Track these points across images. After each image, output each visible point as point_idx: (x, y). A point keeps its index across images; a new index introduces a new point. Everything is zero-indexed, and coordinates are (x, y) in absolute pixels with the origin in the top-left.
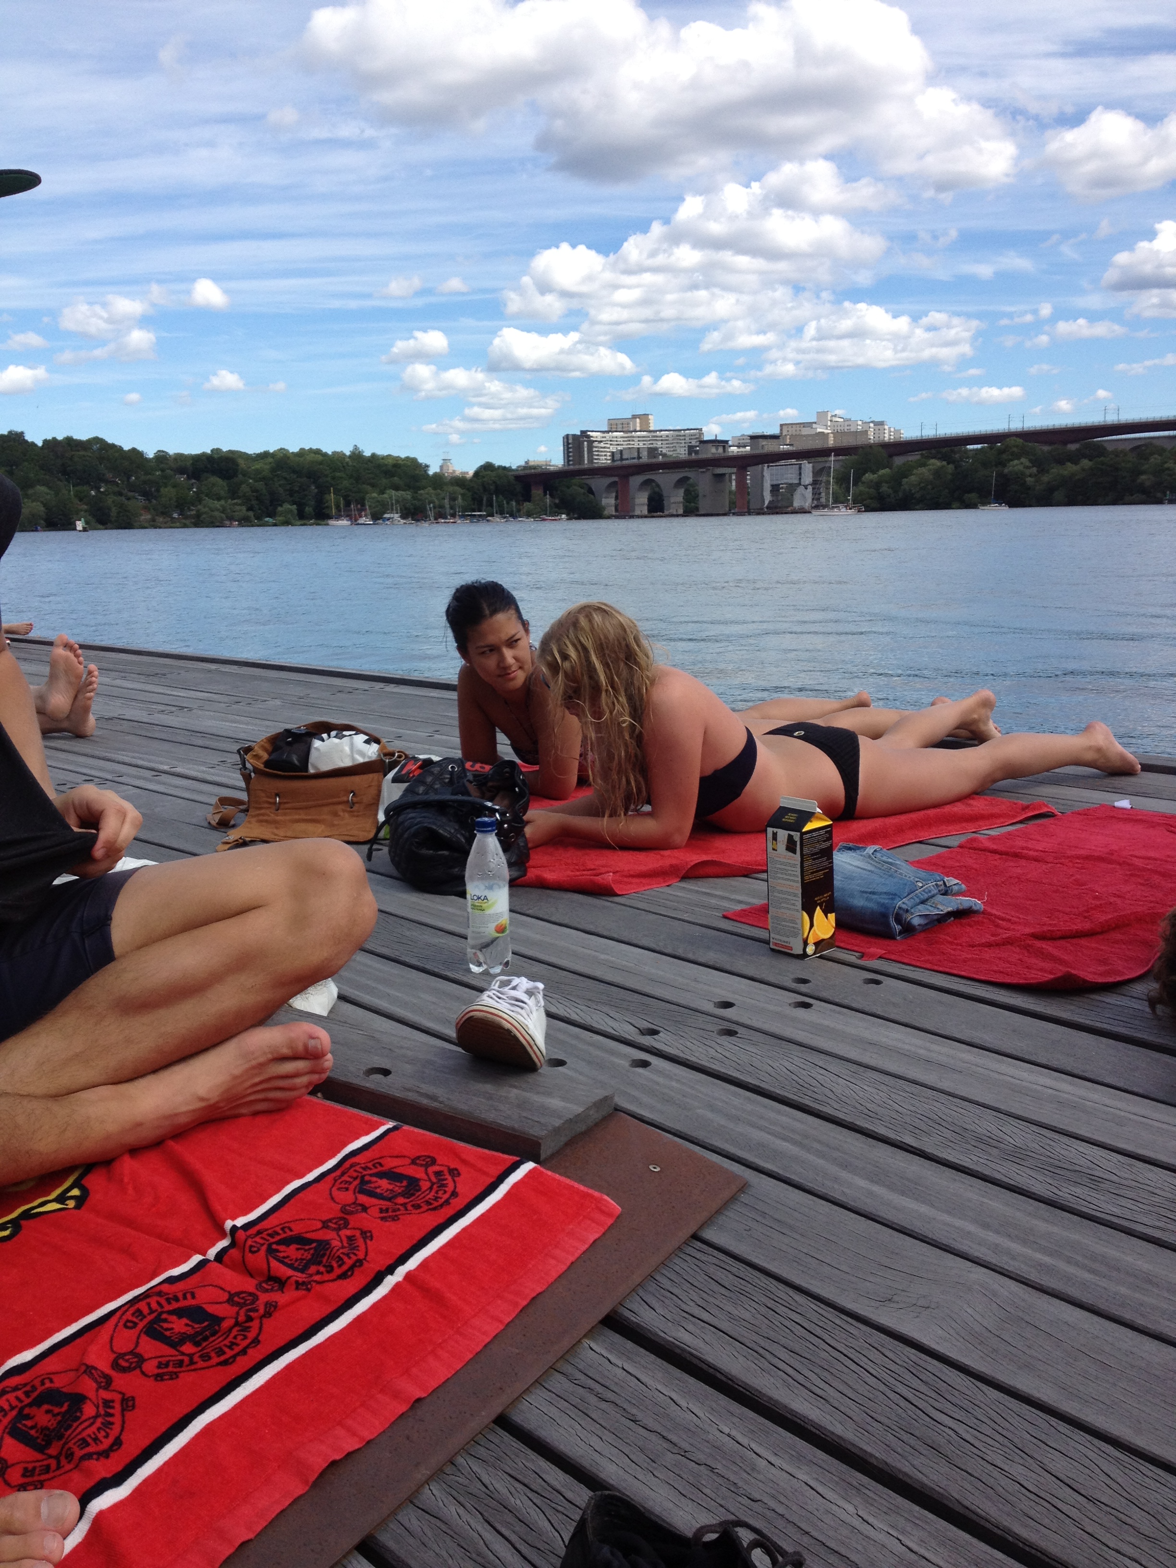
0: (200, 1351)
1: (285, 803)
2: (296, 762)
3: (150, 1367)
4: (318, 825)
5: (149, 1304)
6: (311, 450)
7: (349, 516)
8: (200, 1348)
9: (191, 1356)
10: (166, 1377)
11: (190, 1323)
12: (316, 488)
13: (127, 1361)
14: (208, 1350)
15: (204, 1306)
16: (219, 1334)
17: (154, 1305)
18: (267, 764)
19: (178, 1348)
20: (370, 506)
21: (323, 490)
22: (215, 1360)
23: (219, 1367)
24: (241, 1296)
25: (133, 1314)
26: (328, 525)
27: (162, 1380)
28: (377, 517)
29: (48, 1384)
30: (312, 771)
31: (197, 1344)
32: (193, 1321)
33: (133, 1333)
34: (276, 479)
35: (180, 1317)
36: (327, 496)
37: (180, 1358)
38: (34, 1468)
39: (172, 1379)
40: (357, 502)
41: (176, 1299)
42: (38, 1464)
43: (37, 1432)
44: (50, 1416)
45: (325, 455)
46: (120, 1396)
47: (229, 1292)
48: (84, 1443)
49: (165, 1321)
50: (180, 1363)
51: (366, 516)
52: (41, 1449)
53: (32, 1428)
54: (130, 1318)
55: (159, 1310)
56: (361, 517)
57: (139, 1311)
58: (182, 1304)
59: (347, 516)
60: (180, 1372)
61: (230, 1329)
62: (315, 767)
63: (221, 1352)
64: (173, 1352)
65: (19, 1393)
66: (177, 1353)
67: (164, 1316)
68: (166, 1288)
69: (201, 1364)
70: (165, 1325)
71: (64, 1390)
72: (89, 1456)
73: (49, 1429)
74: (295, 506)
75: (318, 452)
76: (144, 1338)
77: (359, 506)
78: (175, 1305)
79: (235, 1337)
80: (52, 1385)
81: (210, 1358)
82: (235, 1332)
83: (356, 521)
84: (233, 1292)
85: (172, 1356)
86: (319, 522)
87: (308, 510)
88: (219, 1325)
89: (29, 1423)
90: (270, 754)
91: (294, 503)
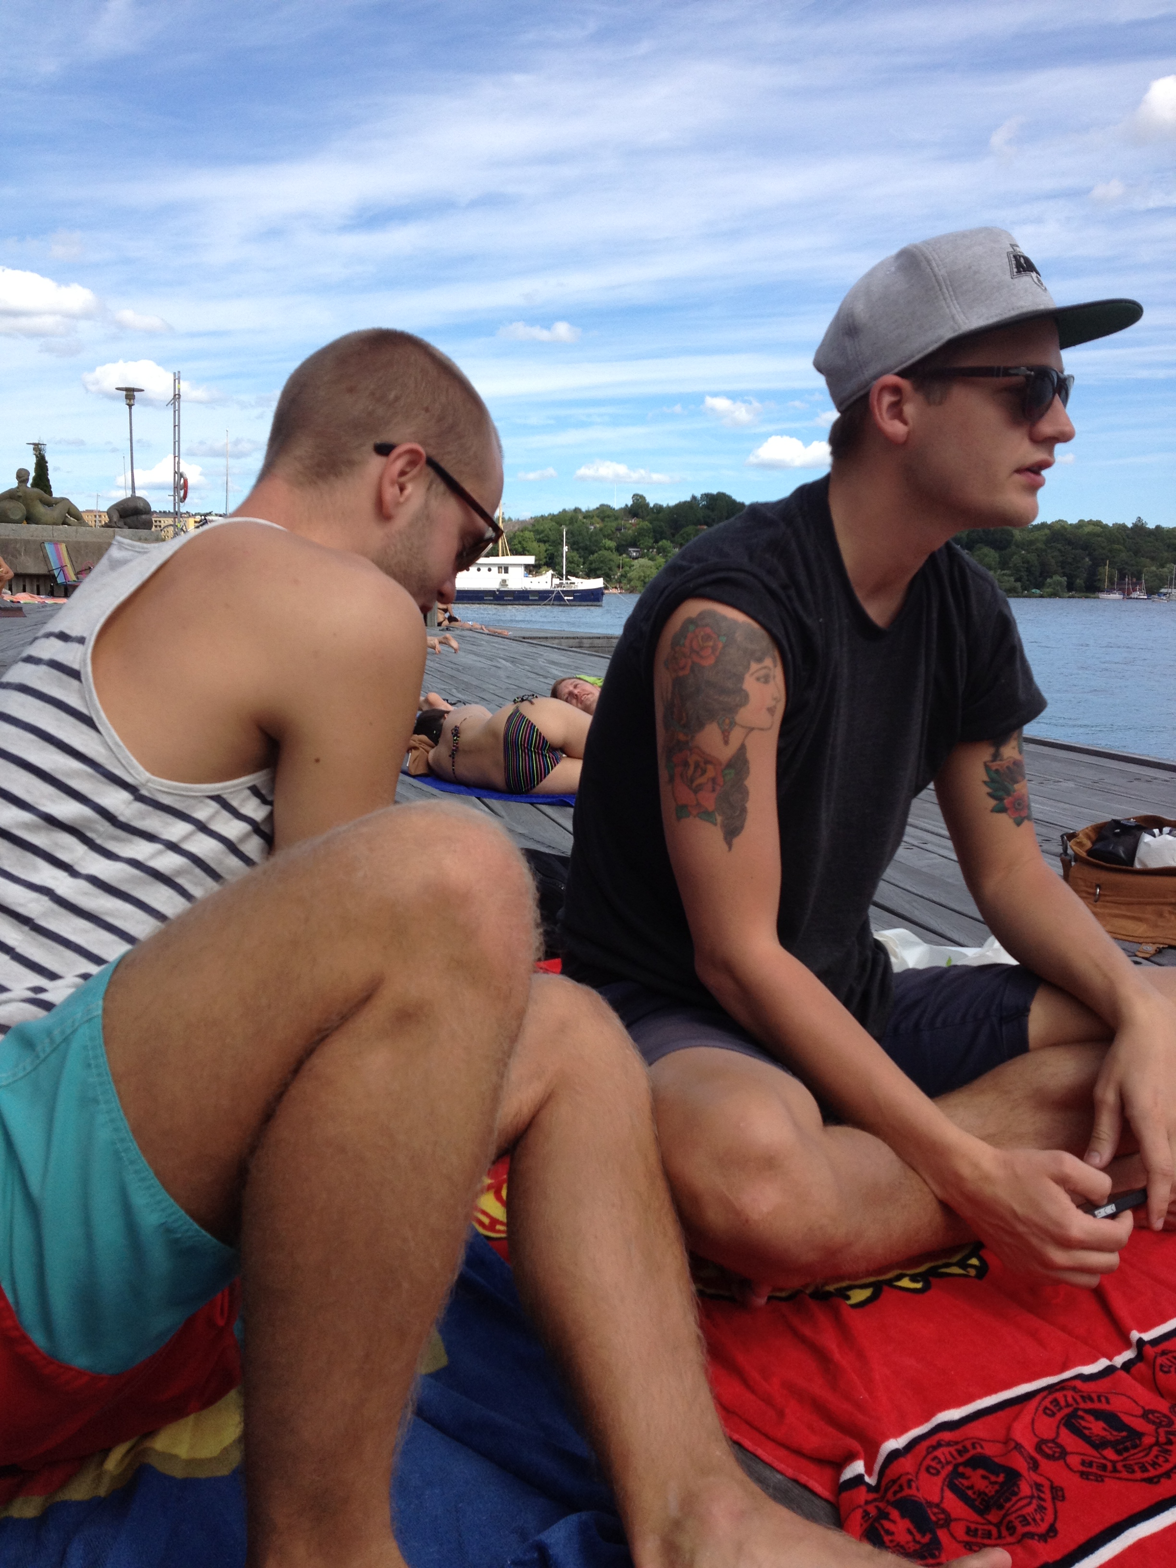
0: (1122, 1461)
1: (1105, 895)
2: (1123, 855)
3: (1074, 1460)
4: (1140, 923)
5: (1065, 1396)
6: (1091, 522)
7: (1122, 590)
8: (1121, 1458)
9: (1114, 1463)
10: (1092, 1477)
11: (1107, 1428)
12: (1091, 560)
13: (1050, 1448)
14: (1131, 1462)
15: (1119, 1414)
16: (1139, 1449)
17: (1070, 1399)
18: (1090, 852)
19: (1100, 1451)
20: (1146, 580)
21: (1097, 563)
22: (1139, 1475)
23: (1143, 1484)
24: (1156, 1415)
25: (1051, 1403)
26: (1098, 598)
27: (1088, 1479)
28: (1152, 592)
29: (979, 1450)
30: (1137, 866)
31: (1119, 1452)
32: (1111, 1427)
33: (1052, 1422)
34: (1049, 551)
35: (1097, 1418)
36: (1101, 569)
37: (1103, 1461)
38: (976, 1530)
39: (1097, 1481)
40: (1133, 575)
41: (1091, 1400)
42: (980, 1527)
43: (974, 1493)
44: (986, 1482)
45: (1106, 527)
46: (1049, 1483)
47: (1143, 1408)
48: (1025, 1521)
49: (1082, 1418)
50: (1104, 1467)
51: (1140, 590)
52: (981, 1512)
53: (969, 1488)
54: (1049, 1406)
55: (1075, 1406)
56: (1134, 590)
57: (1055, 1402)
58: (1097, 1406)
59: (1120, 590)
60: (1106, 1477)
61: (1151, 1447)
62: (1141, 862)
63: (1144, 1469)
64: (1095, 1453)
65: (952, 1449)
66: (1099, 1456)
67: (1080, 1413)
68: (1078, 1384)
69: (1125, 1474)
70: (1083, 1423)
71: (996, 1460)
72: (1031, 1535)
73: (986, 1494)
74: (1065, 578)
75: (1098, 524)
76: (1064, 1431)
77: (1134, 580)
78: (1089, 1405)
79: (1157, 1457)
80: (982, 1451)
81: (1133, 1472)
82: (1155, 1450)
83: (1128, 595)
84: (1147, 1408)
85: (1094, 1457)
86: (1088, 594)
87: (1079, 582)
88: (1140, 1439)
89: (966, 1483)
90: (1094, 843)
91: (1064, 575)
